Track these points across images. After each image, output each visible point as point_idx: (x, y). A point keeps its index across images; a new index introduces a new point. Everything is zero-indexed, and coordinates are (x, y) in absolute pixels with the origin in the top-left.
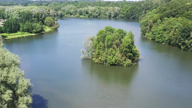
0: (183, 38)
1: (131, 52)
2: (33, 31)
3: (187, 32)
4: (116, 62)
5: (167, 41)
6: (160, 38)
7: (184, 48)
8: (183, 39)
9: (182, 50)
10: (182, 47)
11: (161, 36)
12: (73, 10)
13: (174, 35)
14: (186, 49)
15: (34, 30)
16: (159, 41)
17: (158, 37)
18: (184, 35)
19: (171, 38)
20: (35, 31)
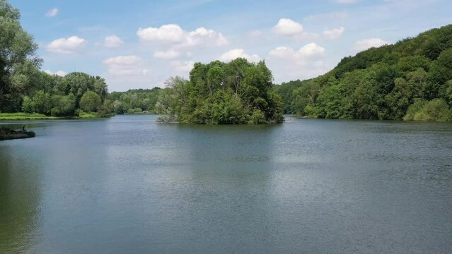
0: (381, 93)
1: (265, 96)
2: (52, 110)
3: (387, 80)
4: (230, 115)
5: (349, 110)
6: (334, 109)
7: (385, 115)
8: (379, 96)
9: (381, 119)
10: (380, 114)
11: (337, 103)
12: (147, 99)
13: (362, 94)
14: (388, 116)
15: (55, 110)
16: (333, 114)
17: (329, 108)
18: (383, 87)
19: (356, 101)
20: (59, 111)
